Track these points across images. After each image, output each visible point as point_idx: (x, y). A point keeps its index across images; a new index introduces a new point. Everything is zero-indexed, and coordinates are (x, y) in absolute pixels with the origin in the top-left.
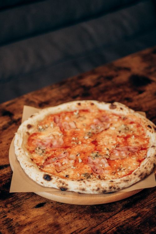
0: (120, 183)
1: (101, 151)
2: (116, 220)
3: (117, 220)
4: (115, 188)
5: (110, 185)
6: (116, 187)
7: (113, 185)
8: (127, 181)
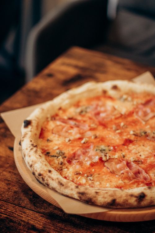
0: (53, 180)
1: (115, 151)
2: (20, 213)
3: (22, 214)
4: (43, 180)
5: (42, 173)
6: (45, 179)
7: (45, 175)
8: (61, 184)
